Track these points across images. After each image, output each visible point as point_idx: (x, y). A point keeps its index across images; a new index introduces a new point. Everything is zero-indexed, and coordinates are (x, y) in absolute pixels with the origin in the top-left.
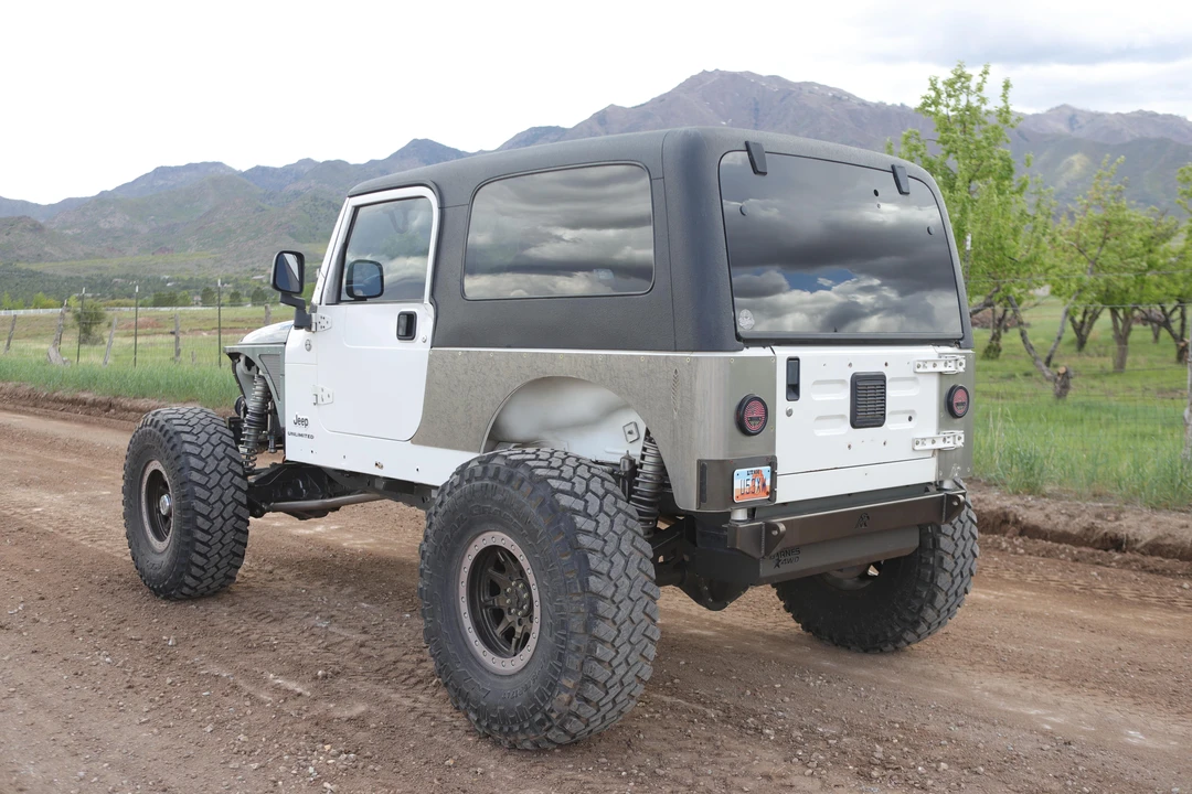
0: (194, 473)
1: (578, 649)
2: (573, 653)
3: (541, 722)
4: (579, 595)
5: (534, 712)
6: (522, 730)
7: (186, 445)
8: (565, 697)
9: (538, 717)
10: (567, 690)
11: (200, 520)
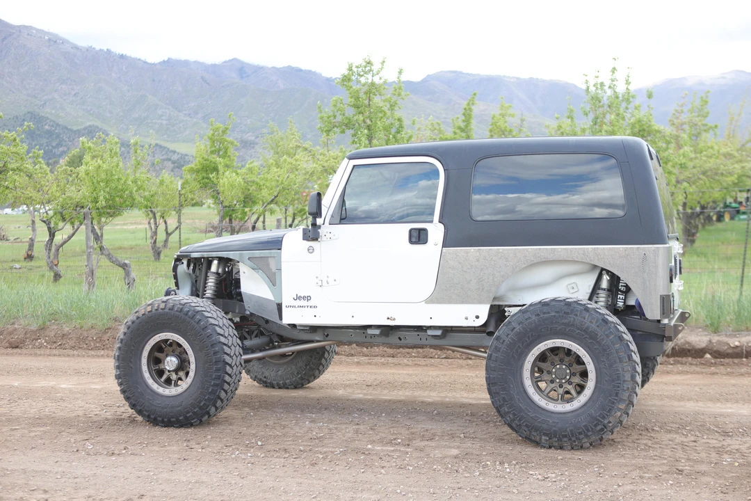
0: (221, 337)
1: (628, 388)
2: (624, 390)
3: (602, 430)
4: (626, 362)
5: (595, 426)
6: (587, 436)
7: (210, 319)
8: (619, 414)
9: (599, 428)
10: (620, 410)
11: (228, 368)
